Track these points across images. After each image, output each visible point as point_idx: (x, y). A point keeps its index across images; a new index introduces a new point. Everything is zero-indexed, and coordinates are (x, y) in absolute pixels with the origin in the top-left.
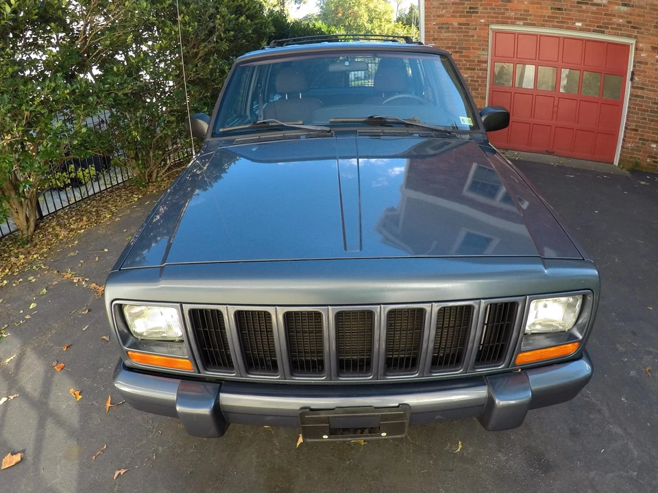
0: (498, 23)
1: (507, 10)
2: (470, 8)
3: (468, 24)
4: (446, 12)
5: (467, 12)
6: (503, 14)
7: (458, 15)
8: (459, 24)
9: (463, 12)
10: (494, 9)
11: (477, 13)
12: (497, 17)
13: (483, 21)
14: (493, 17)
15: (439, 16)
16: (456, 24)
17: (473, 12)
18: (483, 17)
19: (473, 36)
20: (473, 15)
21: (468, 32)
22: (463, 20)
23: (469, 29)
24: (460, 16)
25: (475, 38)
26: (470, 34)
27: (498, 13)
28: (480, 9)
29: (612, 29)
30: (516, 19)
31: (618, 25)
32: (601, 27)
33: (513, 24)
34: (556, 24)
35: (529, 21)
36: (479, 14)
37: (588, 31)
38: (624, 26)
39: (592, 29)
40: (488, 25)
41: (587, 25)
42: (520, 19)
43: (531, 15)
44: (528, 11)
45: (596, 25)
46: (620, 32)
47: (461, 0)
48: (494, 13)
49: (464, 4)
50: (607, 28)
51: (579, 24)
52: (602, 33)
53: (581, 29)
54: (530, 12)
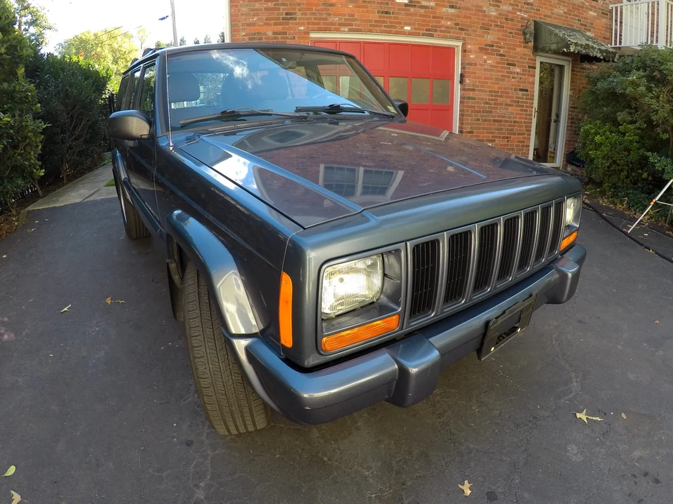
0: (320, 30)
1: (330, 14)
2: (287, 14)
3: (285, 33)
4: (259, 19)
5: (283, 19)
6: (326, 19)
7: (272, 22)
8: (274, 33)
9: (278, 19)
10: (314, 14)
11: (295, 19)
12: (319, 24)
13: (302, 28)
14: (313, 24)
15: (249, 25)
16: (270, 34)
17: (291, 18)
18: (303, 24)
20: (291, 21)
21: (286, 42)
22: (280, 28)
23: (286, 38)
24: (275, 24)
27: (320, 19)
28: (299, 15)
29: (441, 31)
30: (340, 24)
31: (447, 27)
32: (429, 30)
33: (337, 30)
34: (384, 28)
35: (354, 27)
36: (297, 21)
37: (418, 35)
38: (452, 28)
39: (421, 32)
40: (308, 33)
41: (416, 29)
42: (345, 25)
43: (356, 20)
44: (353, 15)
45: (425, 28)
46: (449, 35)
47: (275, 5)
48: (315, 19)
49: (279, 9)
50: (436, 31)
51: (407, 28)
52: (432, 36)
53: (410, 34)
54: (356, 17)
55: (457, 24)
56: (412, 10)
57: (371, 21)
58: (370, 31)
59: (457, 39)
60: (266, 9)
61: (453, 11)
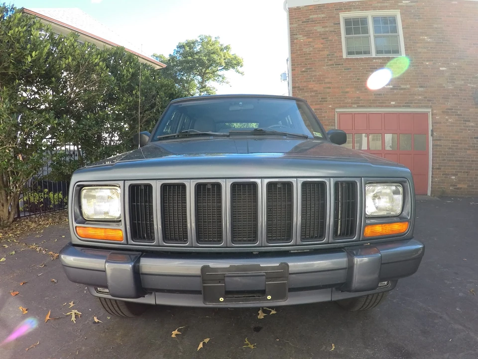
0: (341, 107)
1: (346, 98)
3: (321, 109)
5: (320, 101)
6: (344, 101)
7: (314, 103)
8: (315, 109)
9: (317, 101)
10: (337, 98)
11: (327, 101)
12: (340, 103)
13: (331, 106)
14: (337, 104)
17: (324, 101)
18: (331, 104)
19: (325, 117)
20: (324, 103)
21: (321, 114)
22: (318, 107)
23: (322, 112)
24: (315, 104)
25: (326, 118)
26: (323, 115)
27: (340, 101)
28: (329, 99)
29: (415, 103)
30: (352, 103)
31: (419, 100)
32: (408, 103)
33: (351, 107)
34: (378, 104)
35: (360, 104)
36: (328, 102)
37: (399, 107)
38: (422, 100)
39: (402, 105)
40: (334, 109)
41: (398, 103)
42: (354, 103)
43: (362, 100)
44: (359, 98)
45: (404, 102)
46: (420, 105)
47: (316, 94)
48: (338, 101)
49: (318, 96)
50: (412, 103)
51: (393, 103)
52: (409, 107)
53: (395, 106)
54: (361, 98)
55: (425, 98)
56: (395, 91)
57: (370, 100)
58: (370, 107)
59: (427, 107)
60: (311, 96)
61: (422, 89)
